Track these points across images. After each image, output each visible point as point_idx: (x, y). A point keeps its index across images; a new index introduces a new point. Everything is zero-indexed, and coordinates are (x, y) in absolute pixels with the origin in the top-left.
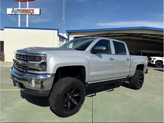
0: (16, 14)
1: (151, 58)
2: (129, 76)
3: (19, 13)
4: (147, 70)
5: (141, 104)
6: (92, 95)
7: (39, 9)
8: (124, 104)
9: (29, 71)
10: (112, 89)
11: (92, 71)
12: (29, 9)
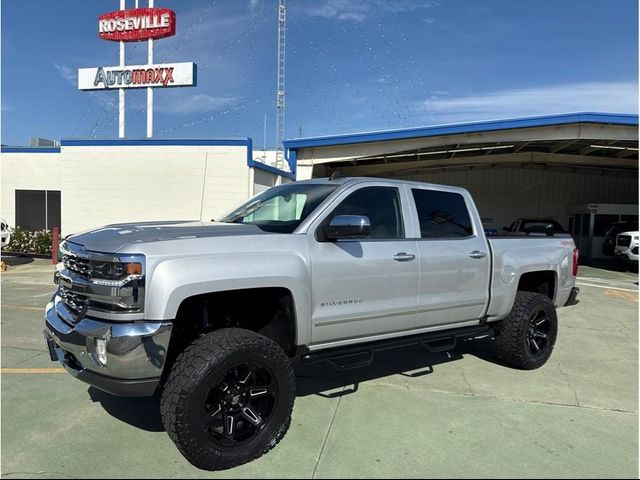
0: (110, 87)
1: (630, 237)
2: (489, 319)
3: (120, 84)
4: (574, 292)
5: (518, 426)
6: (341, 389)
7: (191, 64)
8: (454, 424)
9: (90, 313)
10: (427, 369)
11: (323, 304)
12: (154, 67)
